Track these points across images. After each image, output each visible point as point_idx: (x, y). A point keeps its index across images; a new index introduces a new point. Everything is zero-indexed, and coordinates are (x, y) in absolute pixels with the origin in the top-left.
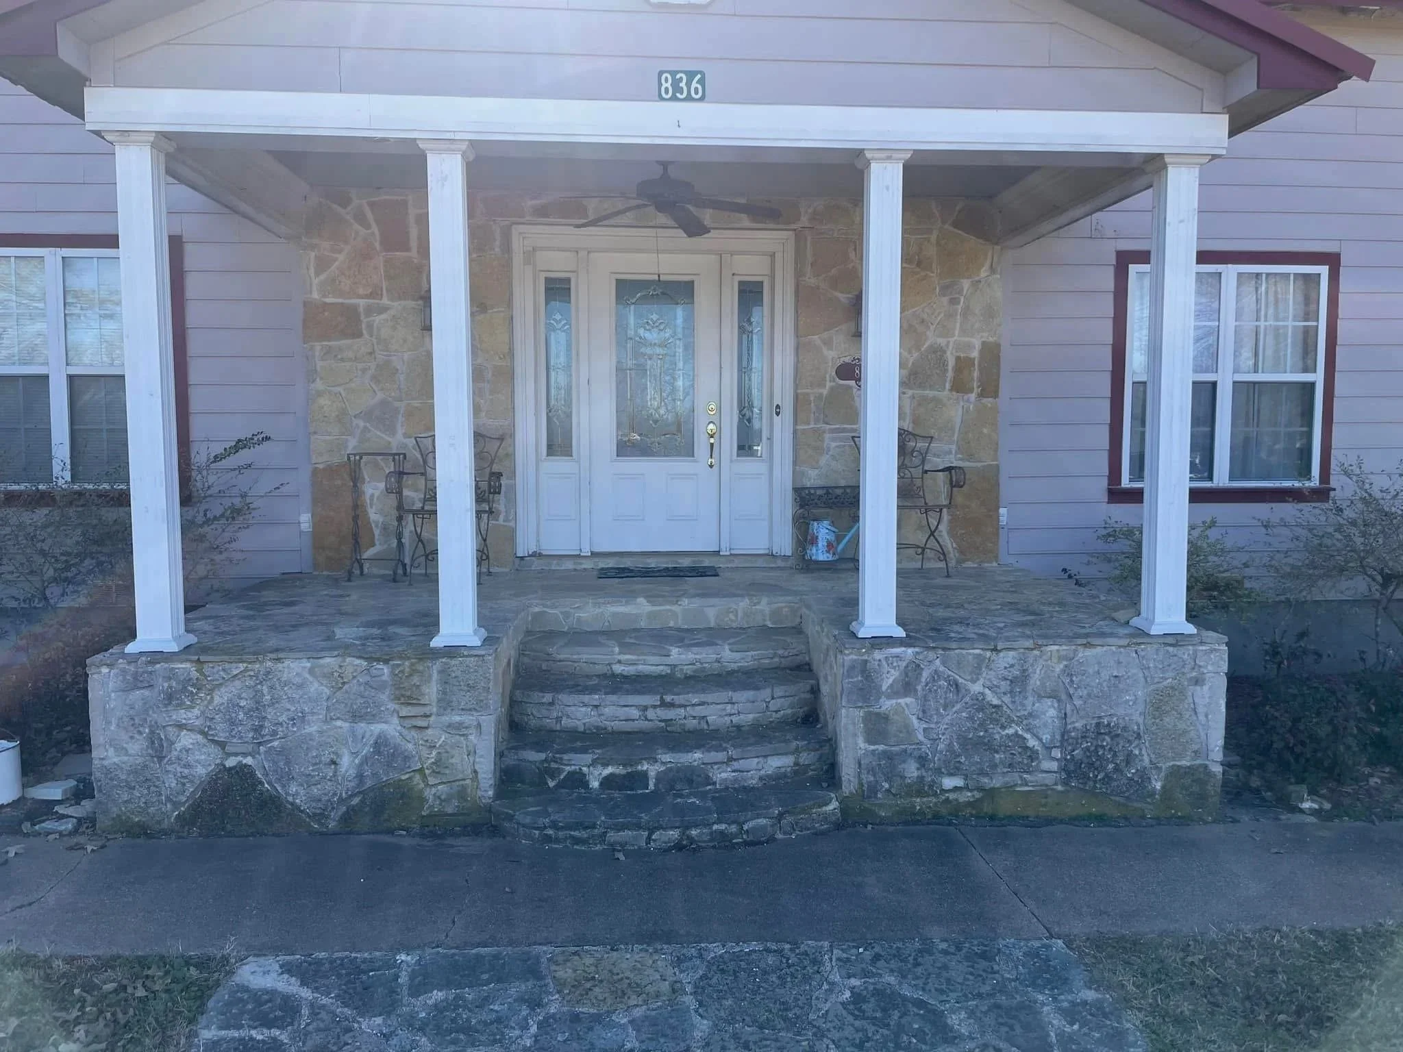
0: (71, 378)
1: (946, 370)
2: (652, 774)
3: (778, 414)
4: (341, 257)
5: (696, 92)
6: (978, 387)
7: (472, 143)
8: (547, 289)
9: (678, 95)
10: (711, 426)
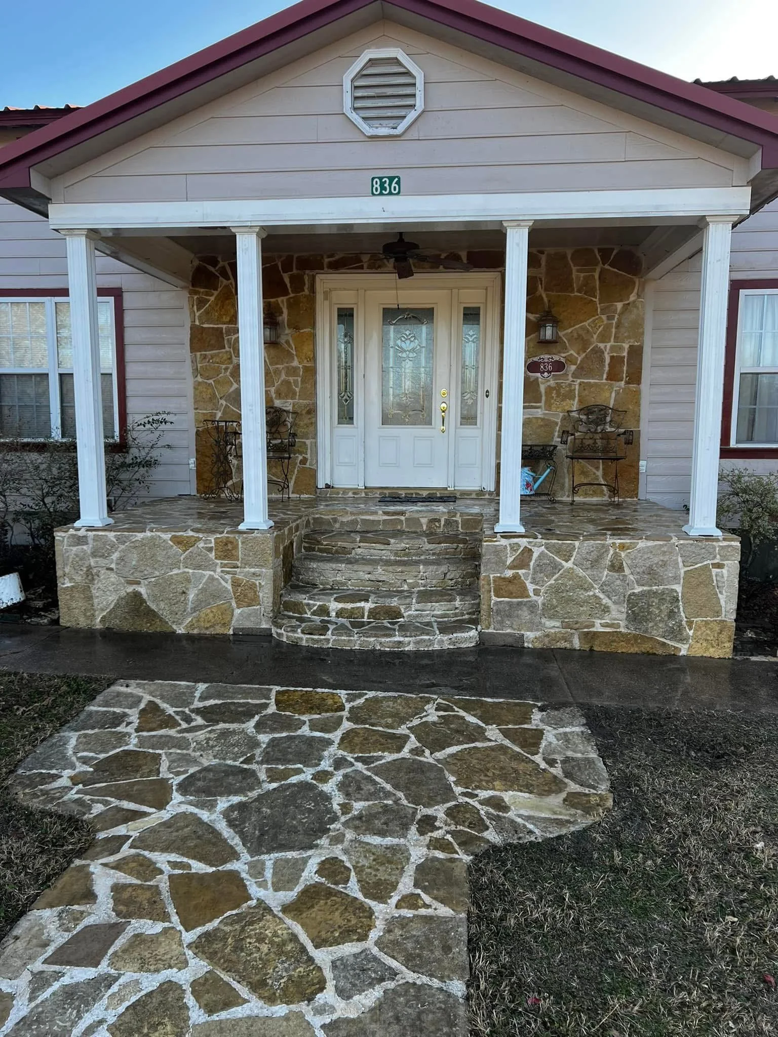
0: (61, 375)
1: (604, 365)
2: (367, 609)
3: (487, 396)
4: (212, 298)
5: (395, 189)
6: (626, 377)
7: (262, 227)
8: (339, 315)
9: (384, 192)
10: (444, 405)
